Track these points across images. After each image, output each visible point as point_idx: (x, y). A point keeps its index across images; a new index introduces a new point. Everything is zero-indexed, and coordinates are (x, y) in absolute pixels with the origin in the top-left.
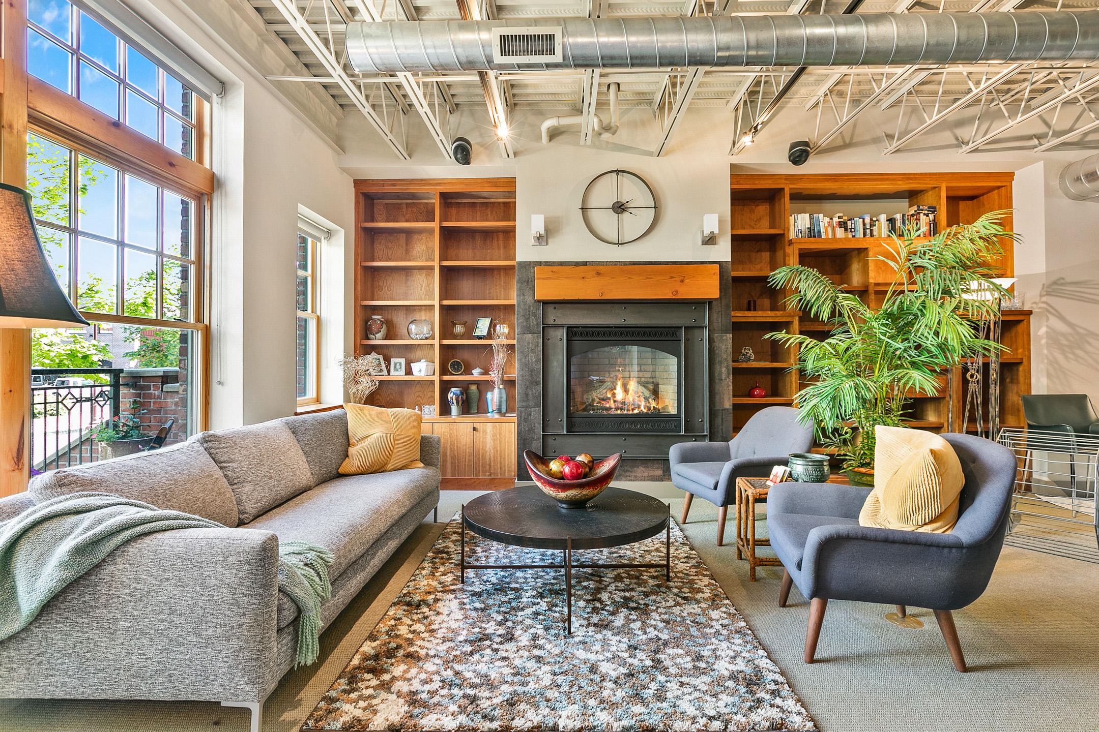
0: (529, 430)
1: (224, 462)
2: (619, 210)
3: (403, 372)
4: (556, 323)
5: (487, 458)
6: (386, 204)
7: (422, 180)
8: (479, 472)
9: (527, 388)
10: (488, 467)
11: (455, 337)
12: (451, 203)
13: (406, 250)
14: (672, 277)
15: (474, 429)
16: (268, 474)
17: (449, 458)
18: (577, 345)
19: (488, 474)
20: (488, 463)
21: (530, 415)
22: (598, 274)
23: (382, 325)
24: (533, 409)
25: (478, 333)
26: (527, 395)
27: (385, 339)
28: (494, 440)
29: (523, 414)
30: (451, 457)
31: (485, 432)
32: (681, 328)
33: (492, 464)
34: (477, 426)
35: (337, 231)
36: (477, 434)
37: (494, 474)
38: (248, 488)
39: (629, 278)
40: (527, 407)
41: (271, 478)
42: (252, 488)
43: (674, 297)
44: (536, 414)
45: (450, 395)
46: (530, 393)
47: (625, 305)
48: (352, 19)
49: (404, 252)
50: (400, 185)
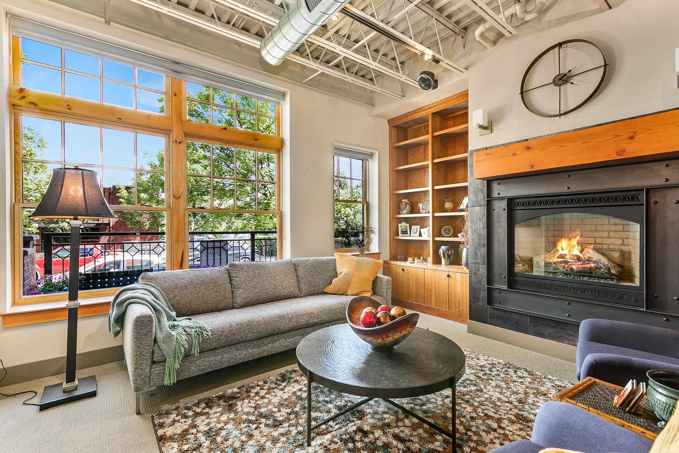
0: (477, 282)
1: (234, 277)
2: (561, 82)
3: (418, 234)
4: (500, 196)
5: (457, 298)
6: (414, 129)
7: (420, 108)
8: (452, 308)
9: (476, 249)
10: (457, 305)
11: (446, 211)
12: (450, 118)
13: (424, 156)
14: (616, 136)
15: (448, 276)
16: (254, 286)
17: (433, 293)
18: (519, 214)
19: (458, 310)
20: (458, 302)
21: (479, 270)
22: (528, 148)
23: (406, 205)
24: (481, 266)
25: (462, 207)
26: (476, 254)
27: (411, 213)
28: (462, 286)
29: (473, 269)
30: (435, 293)
31: (455, 279)
32: (643, 190)
33: (461, 303)
34: (451, 274)
35: (375, 153)
36: (451, 280)
37: (462, 311)
38: (241, 291)
39: (562, 146)
40: (476, 264)
41: (256, 288)
42: (243, 291)
43: (619, 158)
44: (483, 269)
45: (441, 251)
46: (479, 253)
47: (569, 173)
48: (327, 30)
49: (423, 157)
50: (410, 115)
